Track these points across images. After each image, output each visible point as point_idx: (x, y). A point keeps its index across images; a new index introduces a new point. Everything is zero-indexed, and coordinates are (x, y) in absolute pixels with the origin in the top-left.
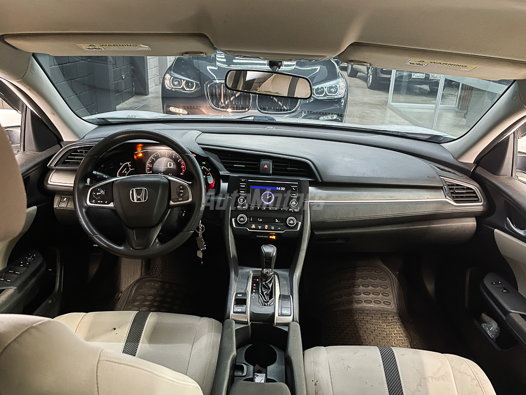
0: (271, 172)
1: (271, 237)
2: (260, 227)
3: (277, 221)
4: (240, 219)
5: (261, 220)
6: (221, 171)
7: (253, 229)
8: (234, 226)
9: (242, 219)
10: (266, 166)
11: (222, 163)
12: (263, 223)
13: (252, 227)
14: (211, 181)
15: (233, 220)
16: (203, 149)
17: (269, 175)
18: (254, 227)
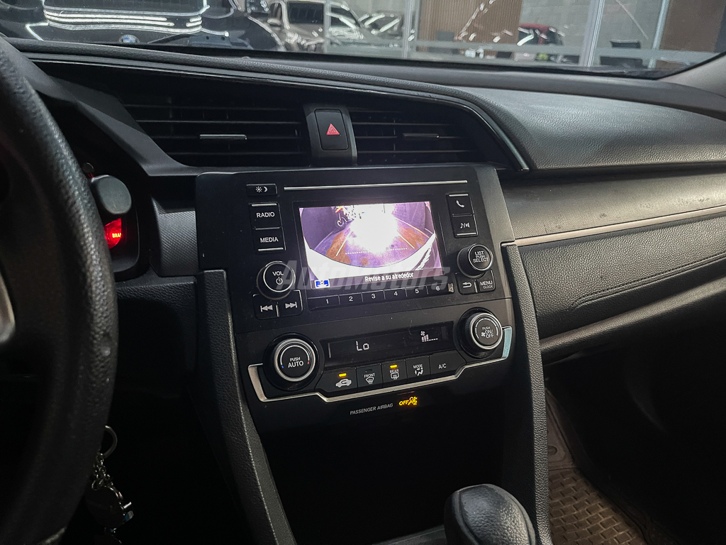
0: (355, 153)
1: (402, 403)
2: (370, 379)
3: (425, 338)
4: (286, 361)
5: (366, 347)
6: (145, 161)
7: (345, 391)
8: (263, 399)
9: (296, 362)
10: (332, 130)
11: (149, 130)
12: (377, 360)
13: (339, 385)
14: (118, 200)
15: (252, 371)
16: (47, 68)
17: (348, 162)
18: (349, 382)
